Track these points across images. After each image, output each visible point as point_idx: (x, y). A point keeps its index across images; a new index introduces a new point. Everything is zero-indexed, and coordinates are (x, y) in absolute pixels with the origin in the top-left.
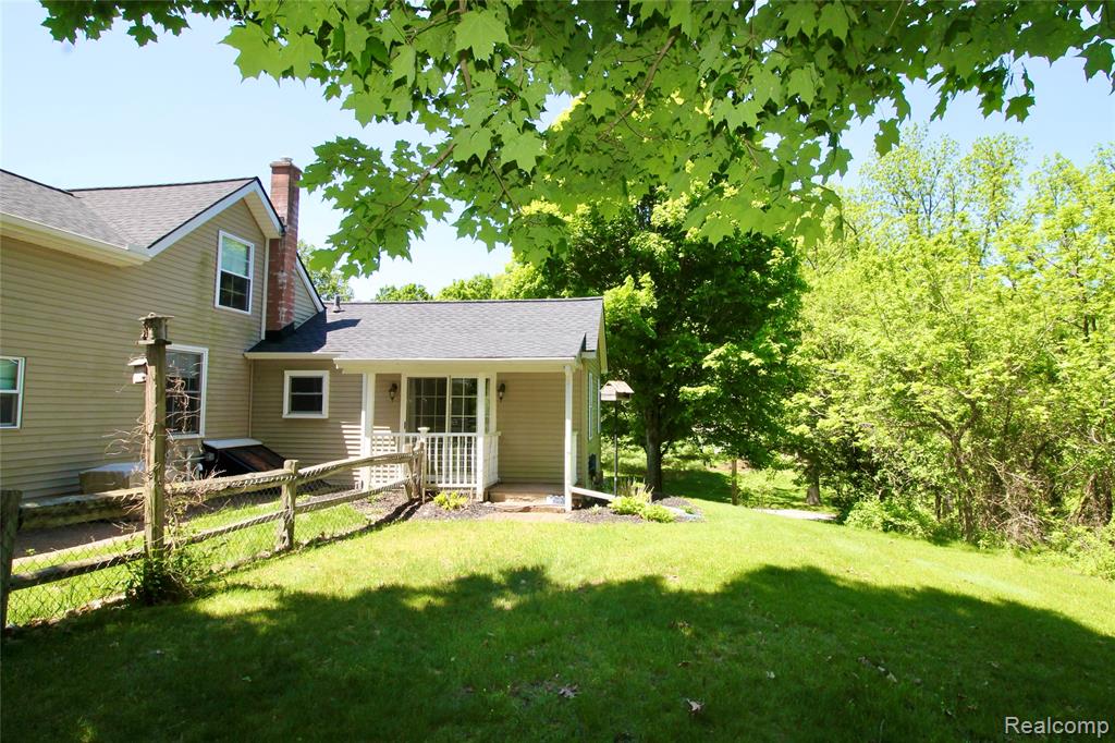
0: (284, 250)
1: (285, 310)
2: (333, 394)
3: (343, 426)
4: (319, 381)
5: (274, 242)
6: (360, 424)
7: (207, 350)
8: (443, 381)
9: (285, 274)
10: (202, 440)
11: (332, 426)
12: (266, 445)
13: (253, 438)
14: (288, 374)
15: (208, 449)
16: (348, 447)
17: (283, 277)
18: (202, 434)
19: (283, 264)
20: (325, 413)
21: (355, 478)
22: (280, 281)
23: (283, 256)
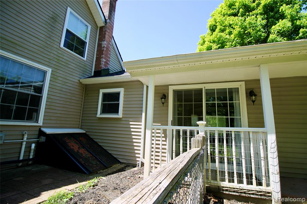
0: (106, 31)
1: (104, 60)
2: (126, 103)
3: (131, 123)
4: (118, 94)
5: (101, 28)
6: (141, 122)
7: (50, 70)
8: (199, 92)
9: (105, 42)
10: (40, 127)
11: (124, 122)
12: (87, 133)
13: (81, 128)
14: (102, 91)
15: (41, 133)
16: (134, 137)
17: (104, 44)
18: (40, 123)
19: (105, 37)
20: (120, 115)
21: (138, 159)
22: (103, 46)
23: (105, 34)
